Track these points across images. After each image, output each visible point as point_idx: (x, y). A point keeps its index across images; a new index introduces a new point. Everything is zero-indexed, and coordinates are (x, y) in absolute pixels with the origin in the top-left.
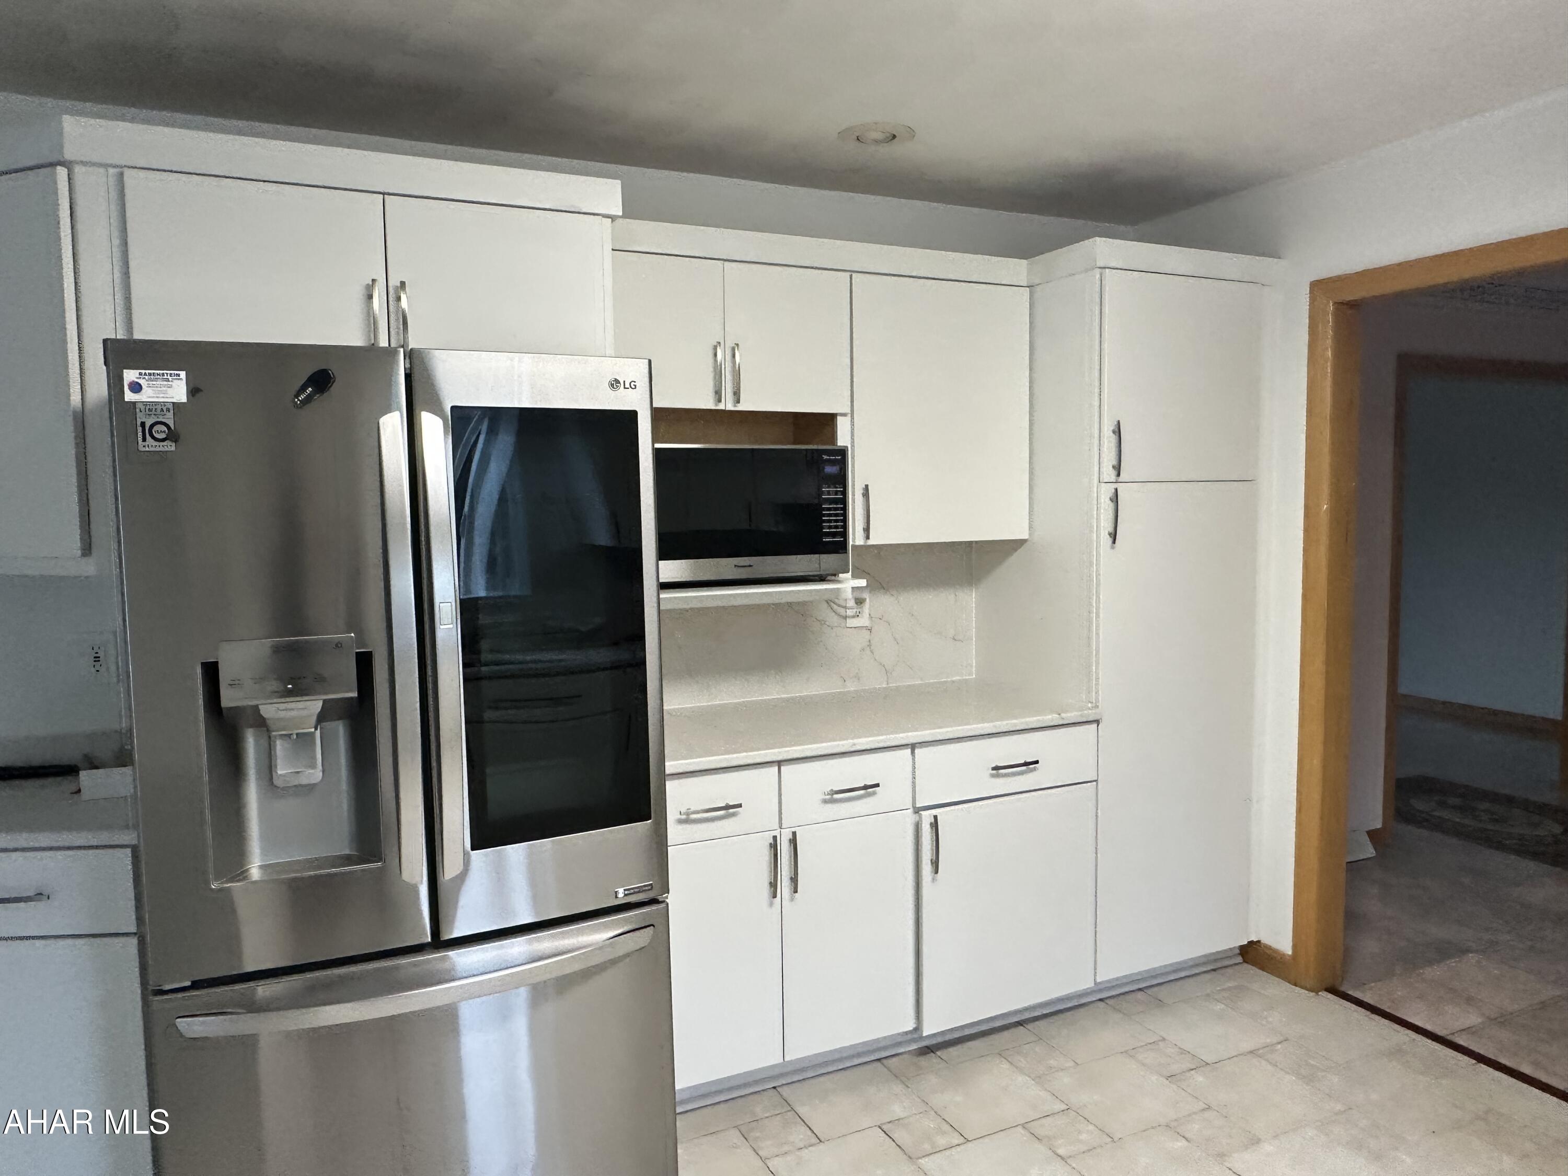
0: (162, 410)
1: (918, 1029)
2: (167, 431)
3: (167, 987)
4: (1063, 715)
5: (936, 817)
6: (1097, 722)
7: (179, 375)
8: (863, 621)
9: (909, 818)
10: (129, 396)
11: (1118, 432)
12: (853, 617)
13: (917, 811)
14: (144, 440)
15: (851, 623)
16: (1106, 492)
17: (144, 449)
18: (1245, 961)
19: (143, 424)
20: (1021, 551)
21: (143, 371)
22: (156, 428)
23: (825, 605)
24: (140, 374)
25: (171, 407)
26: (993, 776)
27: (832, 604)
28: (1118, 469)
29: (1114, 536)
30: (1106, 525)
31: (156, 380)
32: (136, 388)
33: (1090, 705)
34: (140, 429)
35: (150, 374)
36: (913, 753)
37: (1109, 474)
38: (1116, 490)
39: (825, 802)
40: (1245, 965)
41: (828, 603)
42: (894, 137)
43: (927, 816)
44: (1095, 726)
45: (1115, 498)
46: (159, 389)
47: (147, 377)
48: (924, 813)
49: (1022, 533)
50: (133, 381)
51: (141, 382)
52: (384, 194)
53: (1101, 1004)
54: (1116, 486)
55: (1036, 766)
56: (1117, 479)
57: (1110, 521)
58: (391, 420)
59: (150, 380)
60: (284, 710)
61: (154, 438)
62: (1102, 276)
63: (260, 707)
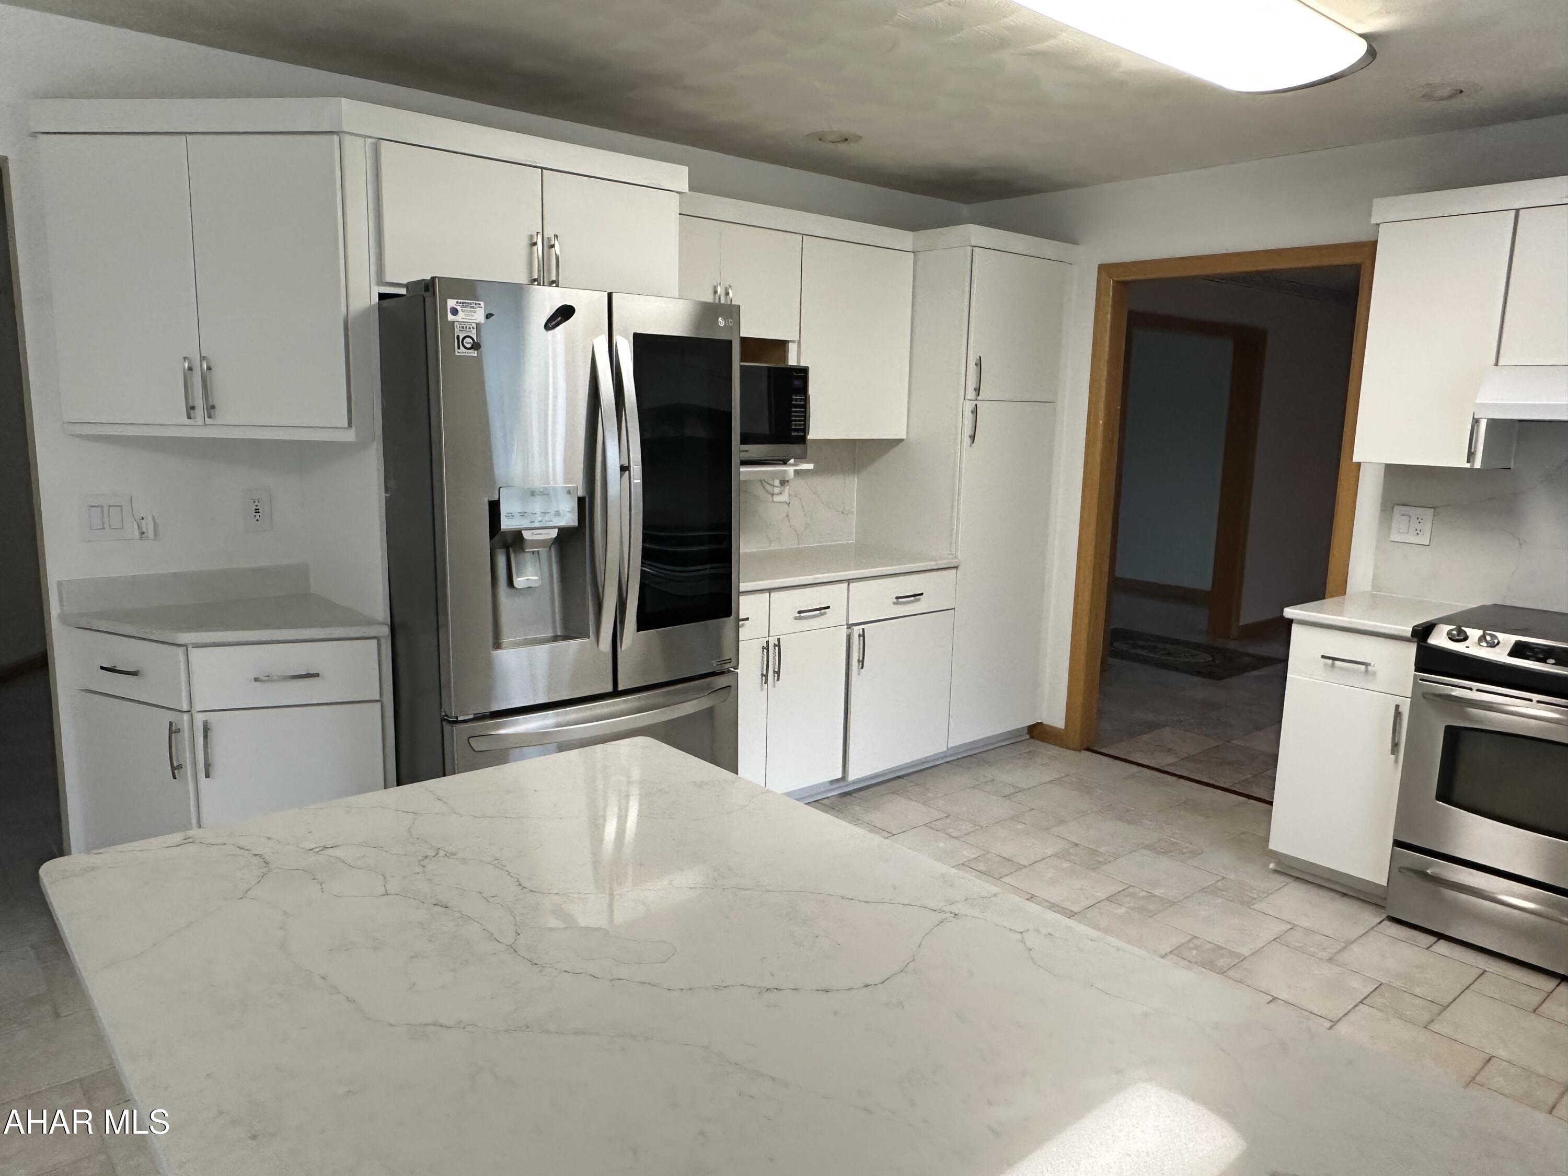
0: (470, 328)
1: (844, 778)
2: (472, 342)
3: (460, 718)
4: (938, 562)
5: (863, 630)
6: (956, 567)
7: (480, 304)
8: (784, 498)
9: (844, 631)
10: (450, 317)
11: (979, 364)
12: (778, 494)
13: (849, 626)
14: (459, 348)
15: (777, 499)
16: (969, 406)
17: (458, 354)
18: (1032, 737)
19: (458, 337)
20: (900, 446)
21: (459, 301)
22: (465, 341)
23: (759, 484)
24: (457, 302)
25: (474, 325)
26: (894, 603)
27: (764, 483)
28: (978, 390)
29: (973, 437)
30: (968, 431)
31: (466, 307)
32: (455, 312)
33: (951, 556)
34: (456, 340)
35: (463, 303)
36: (849, 585)
37: (971, 394)
38: (976, 405)
39: (796, 618)
40: (1032, 740)
41: (762, 483)
42: (846, 140)
43: (857, 630)
44: (954, 571)
45: (975, 412)
46: (468, 313)
47: (461, 305)
48: (855, 628)
49: (902, 435)
50: (453, 307)
51: (459, 308)
52: (542, 168)
53: (949, 765)
54: (976, 402)
55: (921, 597)
56: (977, 397)
57: (971, 427)
58: (600, 340)
59: (463, 307)
60: (537, 535)
61: (464, 347)
62: (973, 252)
63: (523, 532)
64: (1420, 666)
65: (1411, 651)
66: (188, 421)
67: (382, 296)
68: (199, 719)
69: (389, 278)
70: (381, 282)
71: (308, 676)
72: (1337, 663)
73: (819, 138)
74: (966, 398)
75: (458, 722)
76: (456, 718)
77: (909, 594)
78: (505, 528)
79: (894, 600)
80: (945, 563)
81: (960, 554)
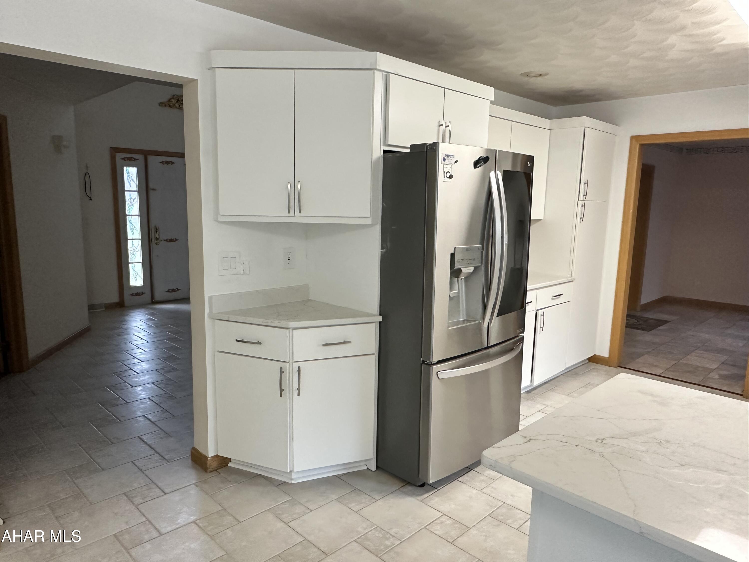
0: (449, 167)
1: (532, 384)
2: (450, 175)
5: (544, 312)
9: (535, 313)
13: (536, 311)
14: (445, 178)
18: (590, 361)
19: (445, 172)
30: (580, 216)
31: (449, 157)
33: (570, 276)
36: (537, 291)
37: (582, 198)
40: (590, 363)
42: (541, 75)
46: (449, 160)
48: (540, 311)
49: (541, 217)
51: (446, 158)
52: (445, 88)
54: (584, 202)
55: (561, 296)
56: (585, 199)
57: (582, 213)
58: (492, 174)
59: (447, 157)
60: (467, 270)
61: (447, 177)
62: (585, 130)
63: (462, 269)
66: (288, 215)
67: (385, 152)
68: (296, 366)
69: (390, 143)
70: (385, 144)
71: (345, 342)
73: (527, 75)
74: (579, 200)
75: (432, 364)
76: (431, 363)
77: (558, 295)
78: (456, 267)
79: (552, 297)
80: (570, 279)
81: (574, 275)
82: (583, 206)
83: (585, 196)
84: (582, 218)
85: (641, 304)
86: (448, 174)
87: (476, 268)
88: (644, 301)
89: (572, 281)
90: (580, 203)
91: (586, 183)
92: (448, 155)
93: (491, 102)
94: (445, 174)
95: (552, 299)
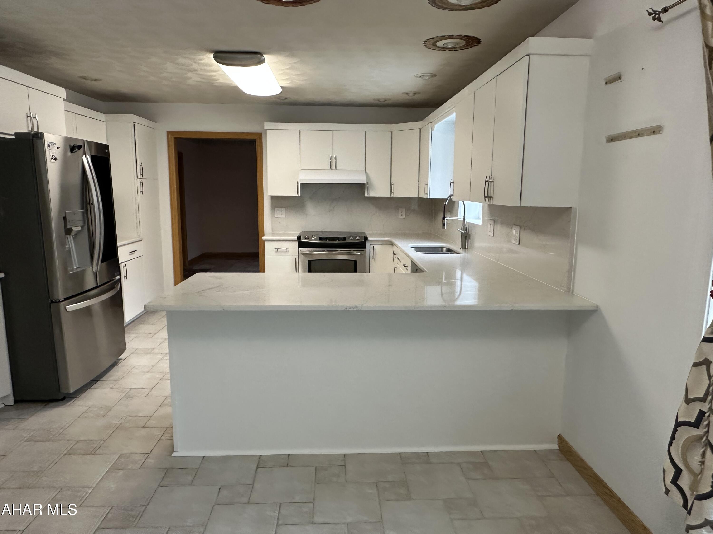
0: (53, 152)
2: (55, 157)
5: (125, 265)
19: (51, 156)
30: (140, 190)
37: (140, 176)
46: (53, 147)
48: (122, 264)
51: (50, 145)
52: (28, 87)
54: (142, 179)
55: (135, 252)
56: (142, 178)
57: (141, 188)
58: (84, 157)
59: (52, 144)
60: (76, 229)
61: (53, 159)
62: (134, 125)
63: (73, 228)
64: (300, 246)
65: (296, 244)
72: (278, 250)
73: (84, 78)
74: (137, 178)
75: (60, 302)
76: (60, 300)
77: (133, 251)
78: (69, 227)
79: (129, 253)
80: (140, 239)
81: (141, 236)
82: (141, 182)
83: (142, 175)
84: (142, 192)
85: (189, 260)
86: (53, 157)
87: (82, 227)
88: (189, 258)
89: (141, 240)
90: (139, 181)
91: (141, 165)
92: (51, 143)
93: (64, 100)
94: (52, 158)
95: (130, 254)
